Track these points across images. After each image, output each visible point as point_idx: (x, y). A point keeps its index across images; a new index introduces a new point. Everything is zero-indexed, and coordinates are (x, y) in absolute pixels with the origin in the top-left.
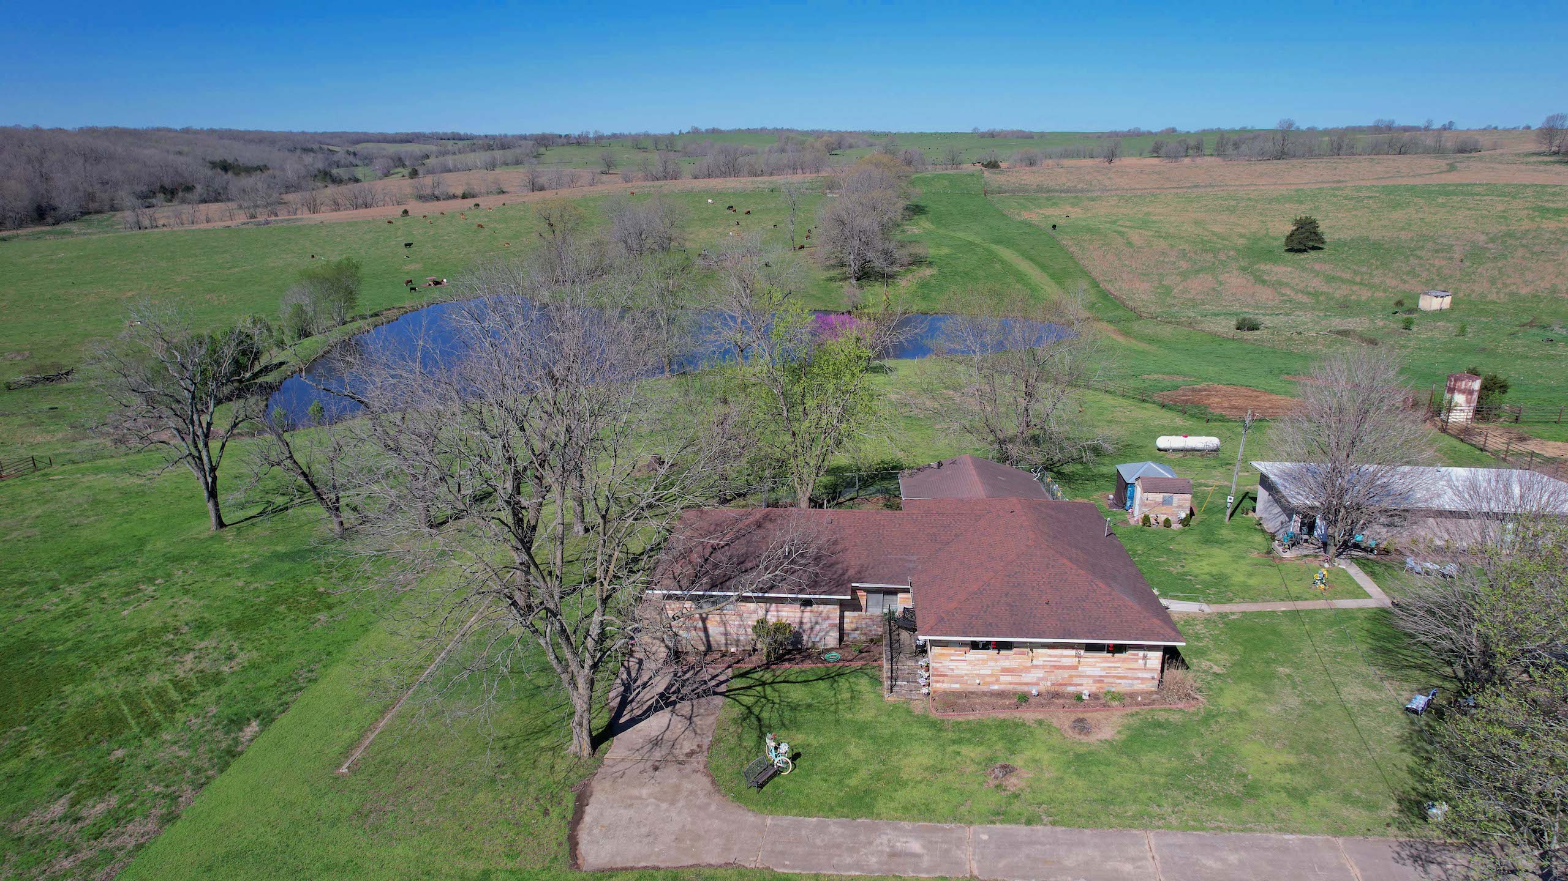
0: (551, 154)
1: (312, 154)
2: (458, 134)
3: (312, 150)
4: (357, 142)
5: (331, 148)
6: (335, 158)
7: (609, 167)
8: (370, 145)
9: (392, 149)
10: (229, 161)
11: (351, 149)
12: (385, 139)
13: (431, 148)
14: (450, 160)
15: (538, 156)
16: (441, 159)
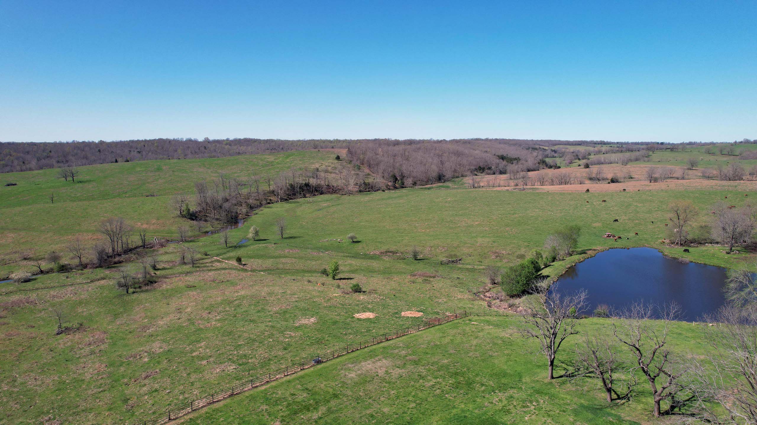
0: (656, 156)
1: (537, 151)
2: (604, 142)
3: (536, 149)
4: (556, 145)
5: (545, 148)
6: (546, 153)
7: (692, 166)
8: (561, 146)
9: (572, 149)
10: (504, 156)
11: (553, 149)
12: (568, 143)
13: (591, 149)
14: (602, 157)
15: (648, 156)
16: (597, 157)
